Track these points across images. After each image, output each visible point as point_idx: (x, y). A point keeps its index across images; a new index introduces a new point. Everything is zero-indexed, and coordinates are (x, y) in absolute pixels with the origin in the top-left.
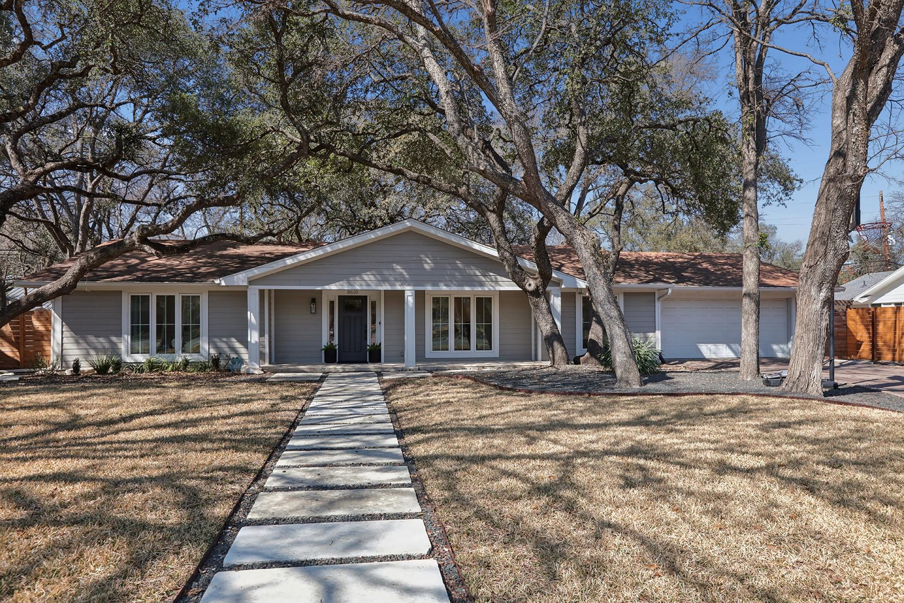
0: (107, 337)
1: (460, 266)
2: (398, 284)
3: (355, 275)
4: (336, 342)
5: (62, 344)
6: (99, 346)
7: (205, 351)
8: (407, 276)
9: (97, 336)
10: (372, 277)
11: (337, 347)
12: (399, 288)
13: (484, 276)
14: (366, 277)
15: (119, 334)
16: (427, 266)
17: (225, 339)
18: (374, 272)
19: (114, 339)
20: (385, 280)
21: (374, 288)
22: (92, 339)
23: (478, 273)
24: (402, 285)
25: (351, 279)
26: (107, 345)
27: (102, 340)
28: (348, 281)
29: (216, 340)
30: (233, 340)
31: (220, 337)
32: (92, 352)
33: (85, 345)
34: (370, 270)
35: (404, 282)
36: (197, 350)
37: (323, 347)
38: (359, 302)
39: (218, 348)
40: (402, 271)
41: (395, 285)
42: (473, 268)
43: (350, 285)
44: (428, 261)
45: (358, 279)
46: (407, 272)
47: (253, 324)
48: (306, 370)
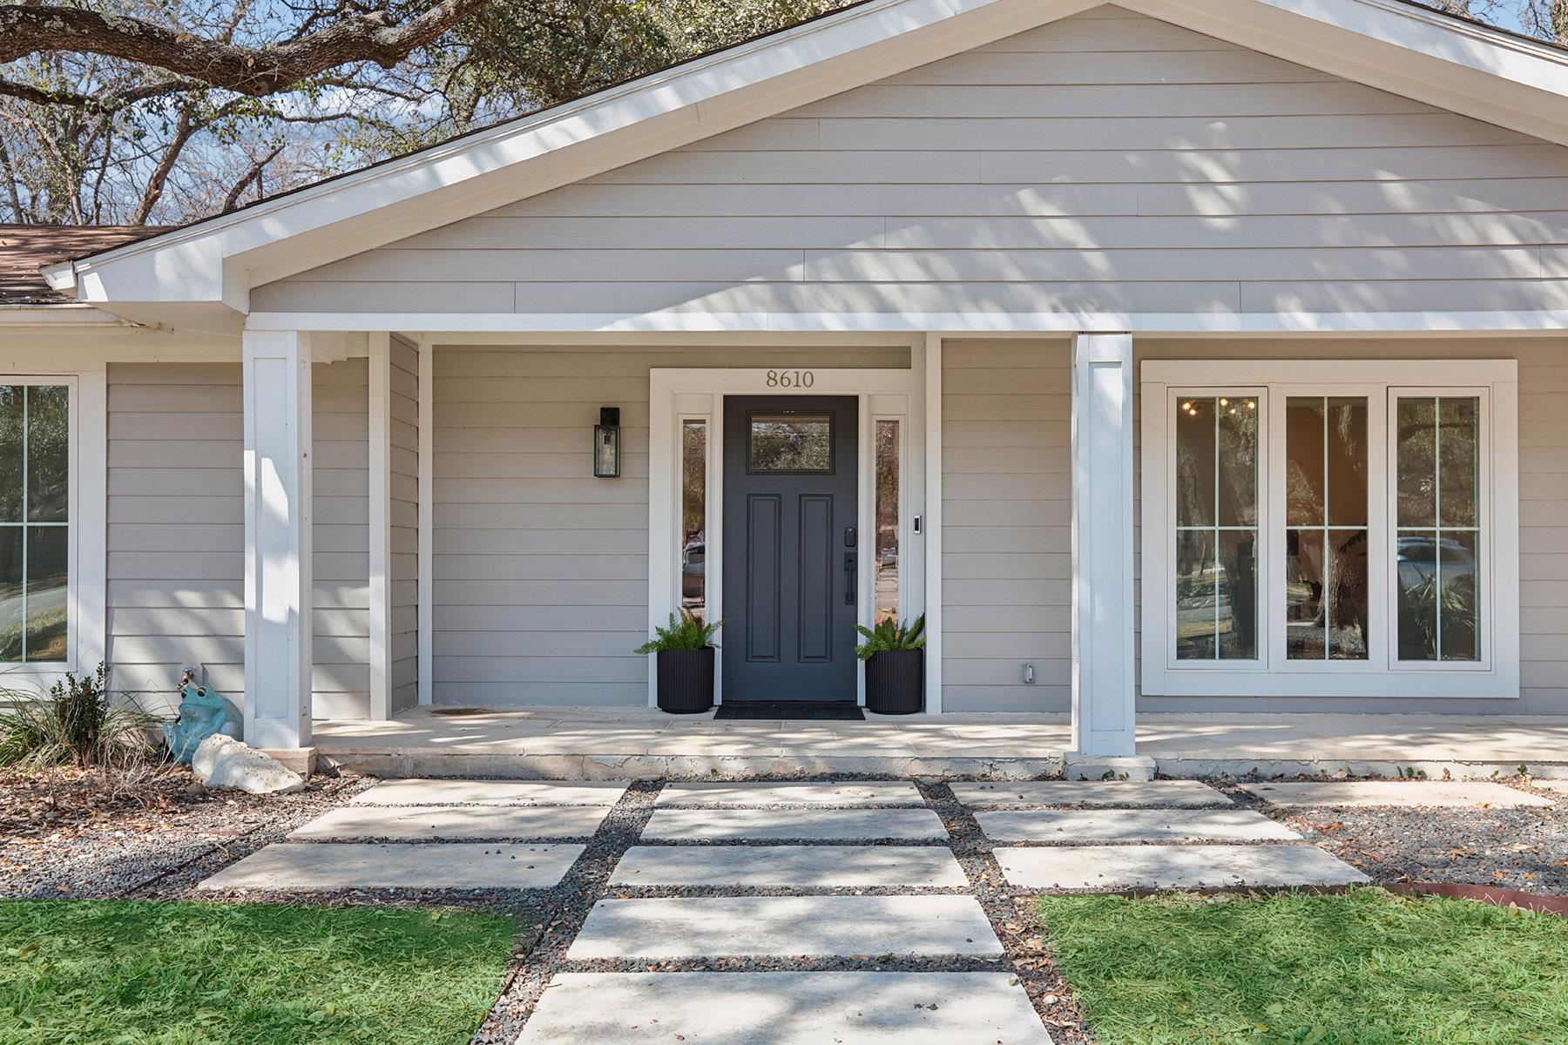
1: (1398, 194)
2: (1042, 300)
4: (712, 610)
7: (92, 644)
8: (1098, 262)
10: (908, 268)
11: (716, 638)
12: (1052, 322)
14: (871, 267)
16: (1207, 204)
21: (919, 321)
23: (1501, 235)
24: (1065, 305)
25: (792, 271)
28: (779, 284)
31: (168, 585)
34: (896, 220)
36: (47, 642)
37: (654, 637)
38: (817, 428)
39: (157, 638)
40: (1069, 231)
41: (1029, 309)
42: (1474, 205)
43: (787, 304)
44: (1216, 173)
45: (829, 276)
46: (1092, 233)
47: (273, 518)
48: (548, 765)
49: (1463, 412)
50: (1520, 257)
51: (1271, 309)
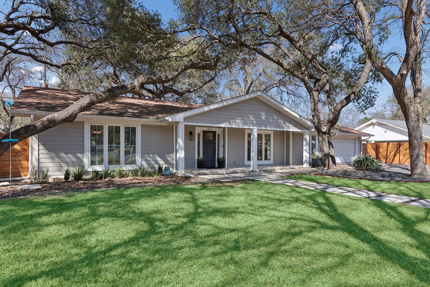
0: (74, 154)
2: (251, 125)
3: (232, 119)
4: (201, 156)
5: (39, 159)
6: (68, 160)
7: (139, 162)
8: (255, 122)
9: (66, 154)
10: (240, 121)
12: (251, 128)
13: (284, 123)
14: (237, 121)
15: (83, 152)
16: (263, 117)
17: (151, 155)
18: (240, 118)
19: (79, 155)
20: (246, 123)
21: (241, 127)
22: (63, 155)
23: (282, 122)
24: (253, 126)
25: (231, 121)
26: (74, 160)
27: (70, 155)
28: (230, 122)
29: (146, 156)
30: (156, 156)
31: (148, 154)
32: (63, 165)
33: (57, 160)
34: (239, 116)
35: (254, 125)
36: (133, 162)
37: (196, 160)
38: (211, 134)
39: (147, 161)
40: (252, 119)
41: (250, 126)
42: (280, 119)
43: (230, 124)
44: (263, 114)
45: (234, 122)
46: (254, 119)
47: (181, 146)
48: (208, 173)
49: (269, 136)
50: (283, 124)
51: (267, 127)
